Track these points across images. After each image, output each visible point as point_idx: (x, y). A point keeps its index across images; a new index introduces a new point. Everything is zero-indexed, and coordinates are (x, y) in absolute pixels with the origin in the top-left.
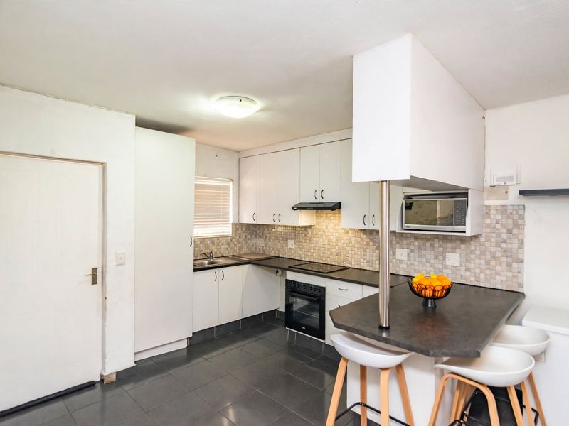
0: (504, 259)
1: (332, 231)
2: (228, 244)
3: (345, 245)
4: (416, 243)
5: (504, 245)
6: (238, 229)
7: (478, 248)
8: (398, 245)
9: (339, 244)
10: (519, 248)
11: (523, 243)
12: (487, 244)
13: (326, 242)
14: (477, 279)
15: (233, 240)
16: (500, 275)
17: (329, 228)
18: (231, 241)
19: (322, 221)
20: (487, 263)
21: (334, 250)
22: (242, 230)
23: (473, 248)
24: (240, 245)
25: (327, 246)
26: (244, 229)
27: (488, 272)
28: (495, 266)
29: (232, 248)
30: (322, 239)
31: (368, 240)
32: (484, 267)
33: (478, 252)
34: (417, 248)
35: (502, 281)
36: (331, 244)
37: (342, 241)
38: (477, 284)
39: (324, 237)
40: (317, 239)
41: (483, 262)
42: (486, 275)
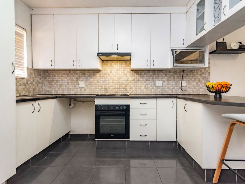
0: (203, 81)
1: (115, 74)
2: (25, 85)
3: (124, 81)
4: (166, 77)
5: (203, 75)
6: (32, 74)
7: (193, 77)
8: (157, 79)
9: (120, 81)
10: (208, 76)
11: (210, 74)
12: (197, 75)
13: (111, 81)
14: (194, 91)
15: (29, 82)
16: (201, 88)
17: (113, 72)
18: (27, 83)
19: (107, 68)
20: (197, 84)
21: (117, 86)
22: (35, 75)
23: (191, 78)
24: (33, 87)
25: (111, 84)
26: (36, 74)
27: (197, 88)
28: (200, 85)
29: (27, 89)
30: (107, 80)
31: (139, 78)
32: (196, 86)
33: (193, 79)
34: (167, 80)
35: (202, 91)
36: (115, 81)
37: (122, 80)
38: (193, 94)
39: (109, 78)
40: (104, 80)
41: (195, 83)
42: (197, 89)
